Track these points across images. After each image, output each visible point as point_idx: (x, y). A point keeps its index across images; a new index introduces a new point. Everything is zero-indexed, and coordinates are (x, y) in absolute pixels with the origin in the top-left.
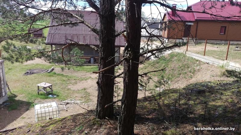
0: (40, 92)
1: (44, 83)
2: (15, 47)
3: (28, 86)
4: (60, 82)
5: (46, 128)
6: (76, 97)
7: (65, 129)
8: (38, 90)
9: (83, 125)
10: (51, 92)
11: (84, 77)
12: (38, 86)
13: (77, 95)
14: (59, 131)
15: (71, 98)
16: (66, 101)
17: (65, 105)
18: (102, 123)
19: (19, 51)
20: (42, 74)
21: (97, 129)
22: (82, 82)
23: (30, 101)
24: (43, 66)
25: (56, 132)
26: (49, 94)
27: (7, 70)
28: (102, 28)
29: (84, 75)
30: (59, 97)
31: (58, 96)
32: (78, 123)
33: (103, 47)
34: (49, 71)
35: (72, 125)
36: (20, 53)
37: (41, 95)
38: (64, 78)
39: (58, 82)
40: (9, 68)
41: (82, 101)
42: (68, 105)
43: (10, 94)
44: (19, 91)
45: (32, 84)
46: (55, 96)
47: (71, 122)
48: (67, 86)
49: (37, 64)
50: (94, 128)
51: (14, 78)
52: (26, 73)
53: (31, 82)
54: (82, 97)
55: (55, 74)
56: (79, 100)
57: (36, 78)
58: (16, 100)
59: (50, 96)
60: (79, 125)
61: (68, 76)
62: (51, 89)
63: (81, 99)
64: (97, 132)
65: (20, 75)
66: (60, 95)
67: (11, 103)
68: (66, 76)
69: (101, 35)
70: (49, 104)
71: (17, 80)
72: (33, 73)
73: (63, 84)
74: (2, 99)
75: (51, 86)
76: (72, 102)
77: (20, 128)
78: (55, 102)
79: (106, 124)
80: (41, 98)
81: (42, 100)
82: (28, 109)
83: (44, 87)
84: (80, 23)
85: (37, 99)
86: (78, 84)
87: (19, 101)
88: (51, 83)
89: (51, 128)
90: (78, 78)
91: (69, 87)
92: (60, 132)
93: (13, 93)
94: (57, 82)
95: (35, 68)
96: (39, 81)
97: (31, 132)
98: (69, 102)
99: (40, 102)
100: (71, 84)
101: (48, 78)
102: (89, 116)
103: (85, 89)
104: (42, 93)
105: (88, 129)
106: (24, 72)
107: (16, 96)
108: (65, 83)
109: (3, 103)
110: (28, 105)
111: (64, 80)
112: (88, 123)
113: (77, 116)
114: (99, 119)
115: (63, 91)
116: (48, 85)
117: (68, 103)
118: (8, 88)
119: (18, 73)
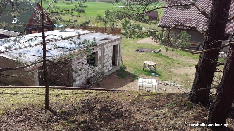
0: (145, 69)
1: (150, 61)
2: (131, 25)
3: (136, 61)
4: (164, 63)
5: (143, 97)
6: (176, 80)
7: (158, 102)
8: (144, 66)
9: (174, 103)
10: (154, 71)
11: (189, 63)
12: (144, 63)
13: (178, 78)
14: (152, 102)
15: (171, 80)
16: (166, 82)
17: (164, 85)
18: (194, 107)
19: (133, 29)
20: (150, 54)
21: (186, 110)
22: (186, 67)
23: (136, 74)
24: (152, 46)
25: (149, 102)
26: (152, 72)
27: (123, 46)
28: (213, 10)
29: (189, 61)
30: (161, 77)
31: (160, 75)
32: (171, 101)
33: (209, 30)
34: (156, 52)
35: (165, 101)
36: (134, 31)
37: (146, 71)
38: (169, 61)
39: (163, 63)
40: (125, 44)
41: (182, 86)
42: (167, 86)
43: (122, 65)
44: (129, 64)
45: (140, 60)
46: (157, 75)
47: (165, 98)
48: (170, 68)
49: (147, 44)
50: (184, 108)
51: (127, 53)
52: (136, 51)
53: (139, 59)
54: (182, 82)
55: (161, 55)
56: (179, 84)
57: (144, 56)
58: (126, 71)
59: (153, 74)
60: (171, 102)
61: (173, 59)
62: (155, 68)
63: (181, 83)
64: (186, 112)
65: (132, 51)
66: (162, 75)
67: (121, 72)
68: (171, 59)
69: (211, 18)
70: (150, 80)
71: (129, 55)
72: (142, 51)
73: (167, 65)
74: (116, 68)
75: (156, 65)
76: (172, 84)
77: (124, 91)
78: (156, 80)
79: (197, 109)
80: (145, 74)
81: (145, 76)
82: (133, 81)
83: (149, 65)
84: (190, 5)
85: (142, 74)
86: (181, 69)
87: (127, 72)
88: (156, 63)
89: (146, 98)
90: (182, 63)
91: (172, 70)
92: (153, 104)
93: (124, 65)
94: (161, 63)
95: (144, 47)
96: (146, 59)
97: (130, 96)
98: (169, 83)
99: (143, 77)
100: (174, 68)
101: (154, 58)
102: (182, 97)
103: (187, 75)
104: (147, 70)
105: (178, 108)
106: (136, 50)
107: (126, 68)
108: (169, 65)
109: (116, 71)
110: (134, 78)
111: (168, 63)
112: (180, 103)
113: (171, 95)
114: (191, 102)
115: (166, 73)
116: (153, 63)
117: (167, 84)
118: (122, 60)
119: (131, 49)
